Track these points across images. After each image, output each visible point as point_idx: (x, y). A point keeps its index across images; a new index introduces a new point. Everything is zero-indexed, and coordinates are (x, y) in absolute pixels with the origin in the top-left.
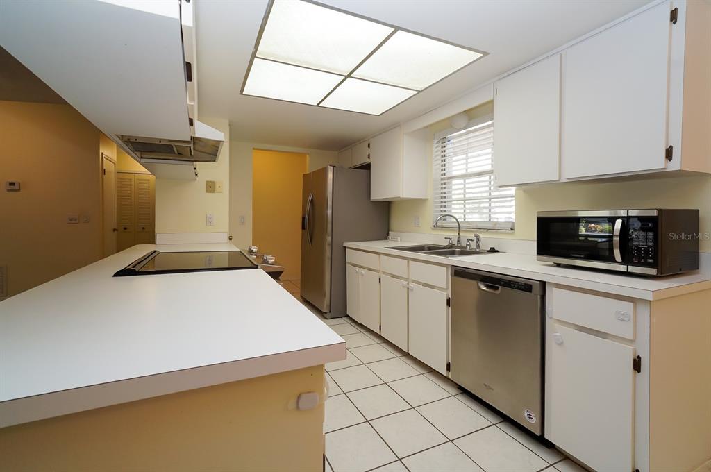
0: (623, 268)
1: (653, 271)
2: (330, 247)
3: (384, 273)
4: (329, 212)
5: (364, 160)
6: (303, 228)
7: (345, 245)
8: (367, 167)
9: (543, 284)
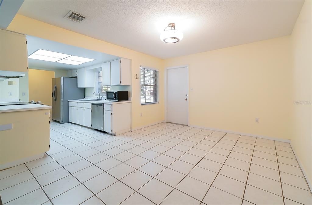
0: (115, 100)
1: (117, 100)
2: (62, 102)
3: (79, 107)
4: (62, 91)
5: (76, 76)
6: (53, 96)
7: (68, 101)
8: (76, 77)
9: (104, 104)
